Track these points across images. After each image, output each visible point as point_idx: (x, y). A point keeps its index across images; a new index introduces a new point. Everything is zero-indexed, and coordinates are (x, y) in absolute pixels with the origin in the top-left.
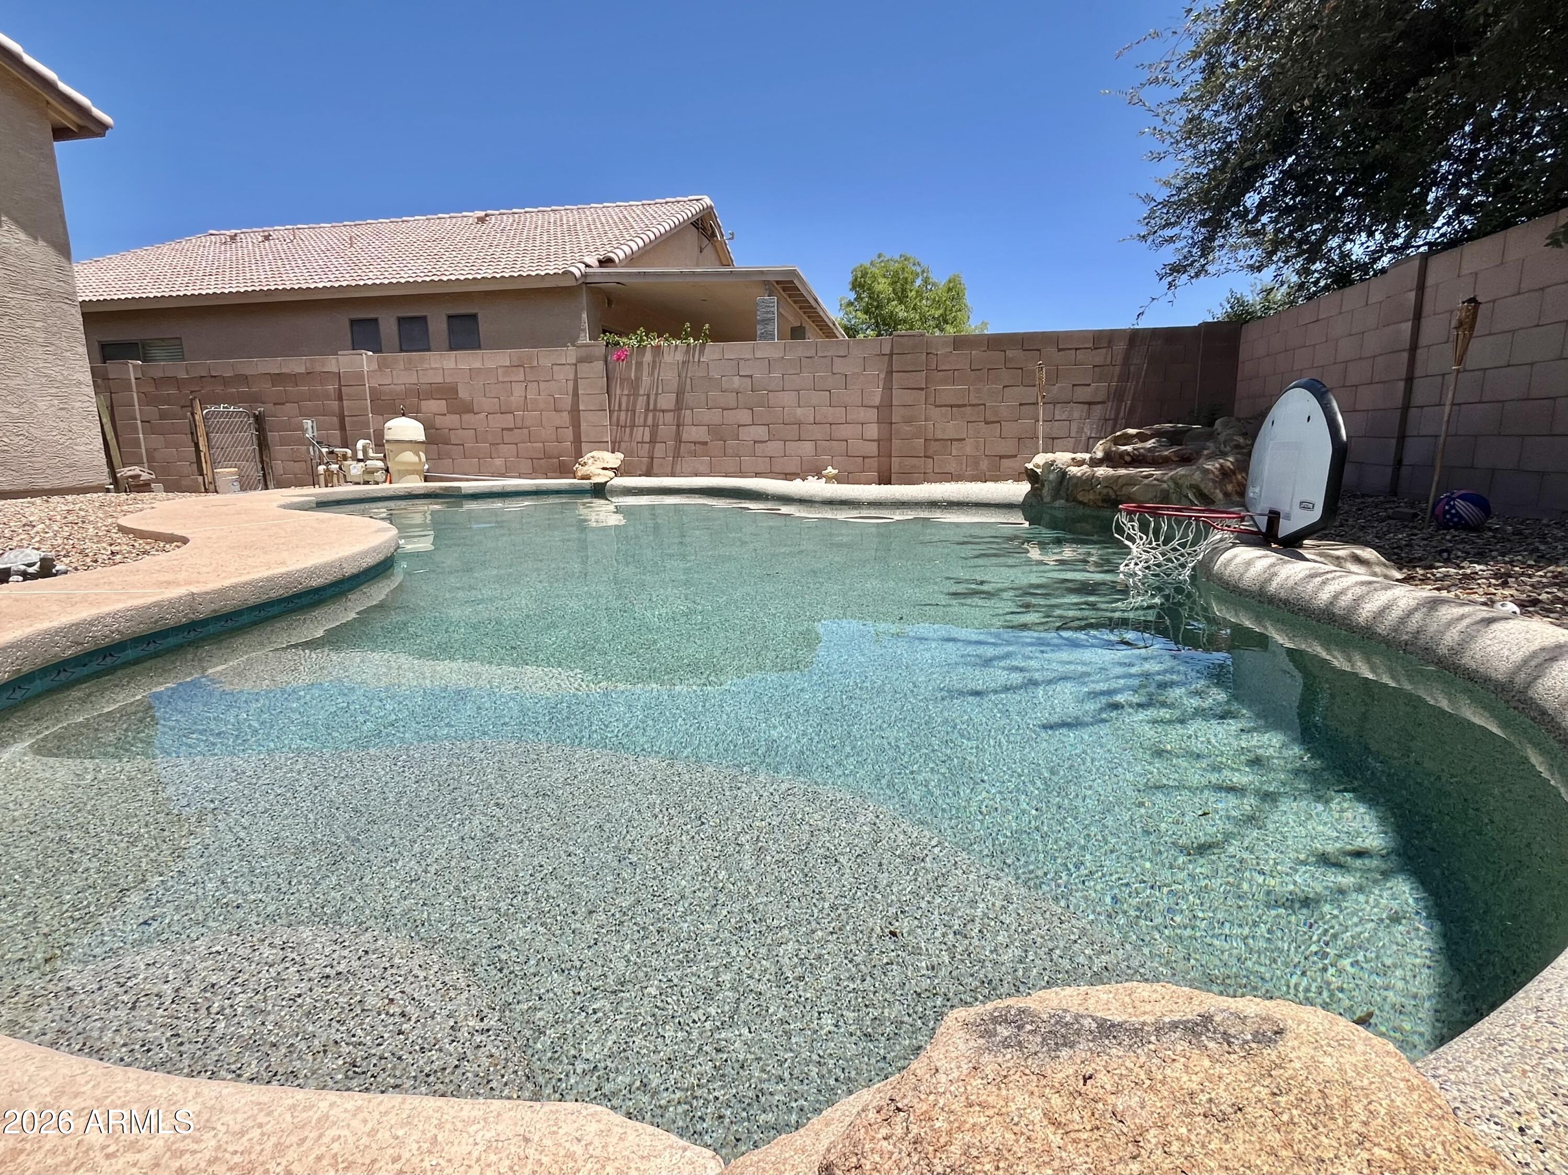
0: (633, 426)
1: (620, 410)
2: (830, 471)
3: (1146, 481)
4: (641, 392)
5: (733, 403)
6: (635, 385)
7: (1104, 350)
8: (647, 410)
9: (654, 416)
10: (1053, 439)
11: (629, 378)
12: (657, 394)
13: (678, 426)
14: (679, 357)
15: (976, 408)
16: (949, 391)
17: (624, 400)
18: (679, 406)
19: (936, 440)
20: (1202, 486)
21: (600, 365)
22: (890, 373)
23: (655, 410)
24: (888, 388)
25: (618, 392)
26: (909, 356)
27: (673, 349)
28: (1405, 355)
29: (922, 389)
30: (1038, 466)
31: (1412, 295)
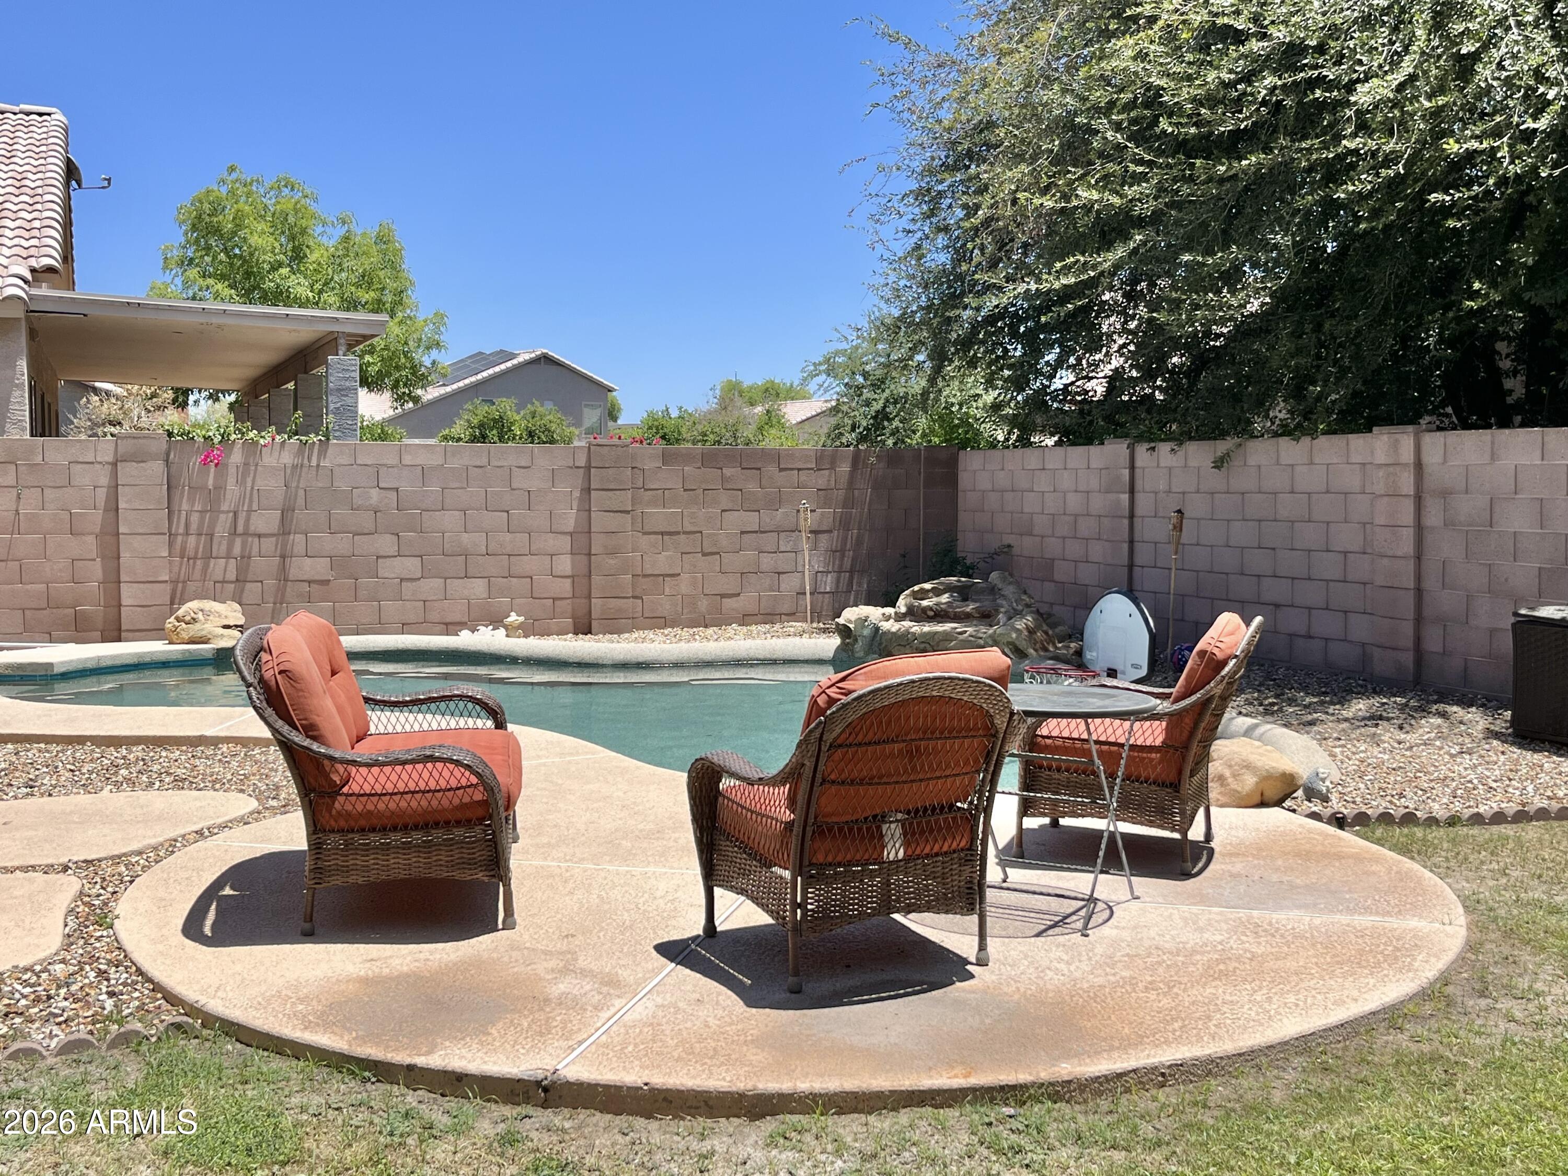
0: (209, 556)
1: (187, 534)
2: (513, 618)
3: (961, 637)
4: (224, 507)
5: (370, 526)
6: (214, 497)
7: (827, 472)
8: (234, 533)
9: (244, 544)
10: (779, 573)
11: (204, 487)
12: (250, 511)
13: (283, 557)
14: (287, 458)
15: (692, 536)
16: (658, 516)
17: (195, 518)
18: (285, 530)
19: (645, 576)
20: (1017, 643)
21: (157, 468)
22: (587, 490)
23: (246, 534)
24: (586, 509)
25: (185, 506)
26: (610, 471)
27: (277, 447)
28: (1126, 522)
29: (627, 512)
30: (850, 622)
31: (1126, 472)
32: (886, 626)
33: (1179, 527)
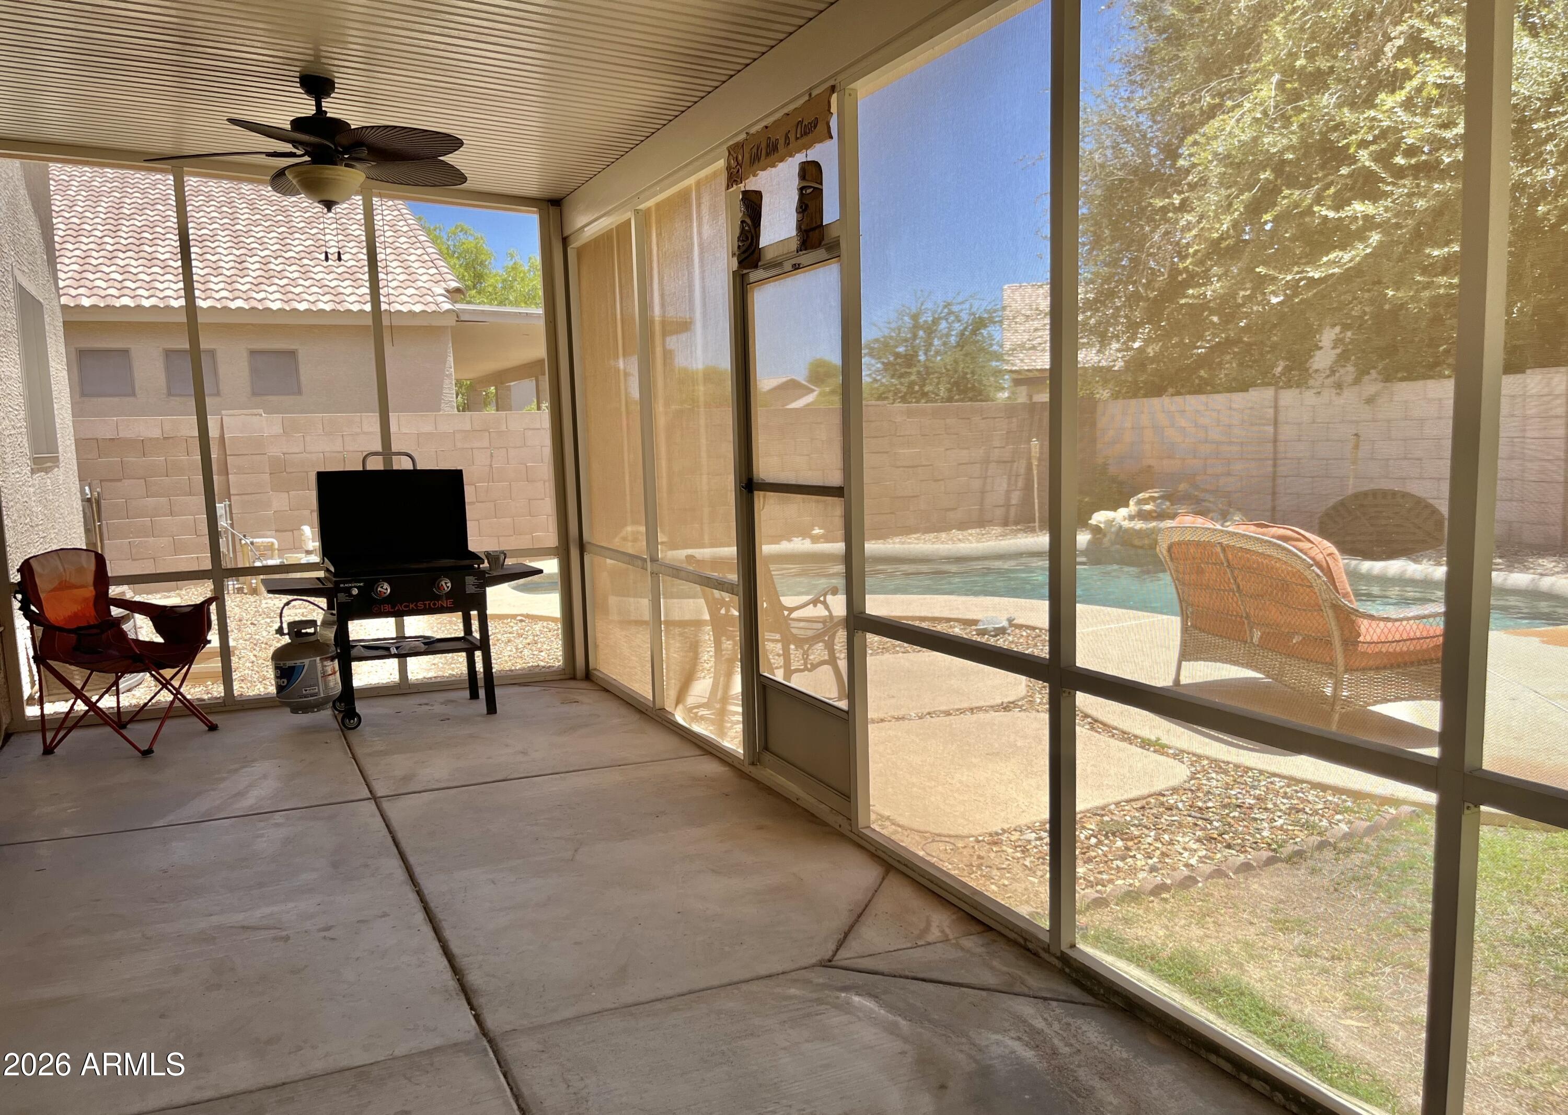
2: (817, 531)
7: (1012, 420)
26: (875, 424)
28: (1269, 445)
30: (1100, 522)
31: (1271, 411)
32: (1126, 524)
33: (1356, 447)
